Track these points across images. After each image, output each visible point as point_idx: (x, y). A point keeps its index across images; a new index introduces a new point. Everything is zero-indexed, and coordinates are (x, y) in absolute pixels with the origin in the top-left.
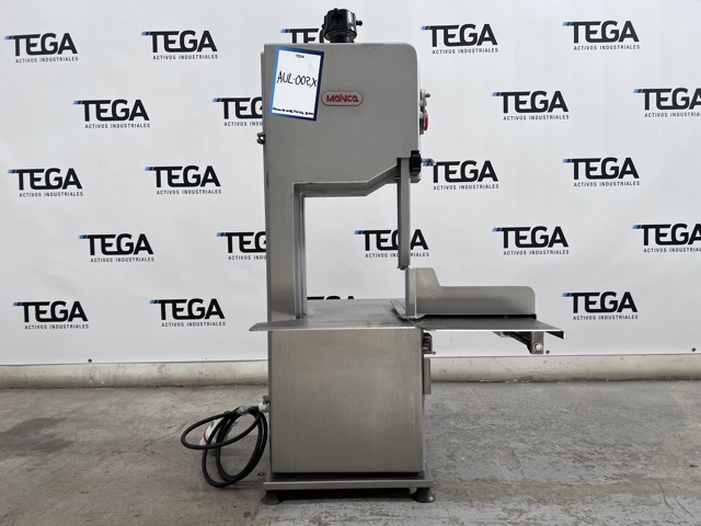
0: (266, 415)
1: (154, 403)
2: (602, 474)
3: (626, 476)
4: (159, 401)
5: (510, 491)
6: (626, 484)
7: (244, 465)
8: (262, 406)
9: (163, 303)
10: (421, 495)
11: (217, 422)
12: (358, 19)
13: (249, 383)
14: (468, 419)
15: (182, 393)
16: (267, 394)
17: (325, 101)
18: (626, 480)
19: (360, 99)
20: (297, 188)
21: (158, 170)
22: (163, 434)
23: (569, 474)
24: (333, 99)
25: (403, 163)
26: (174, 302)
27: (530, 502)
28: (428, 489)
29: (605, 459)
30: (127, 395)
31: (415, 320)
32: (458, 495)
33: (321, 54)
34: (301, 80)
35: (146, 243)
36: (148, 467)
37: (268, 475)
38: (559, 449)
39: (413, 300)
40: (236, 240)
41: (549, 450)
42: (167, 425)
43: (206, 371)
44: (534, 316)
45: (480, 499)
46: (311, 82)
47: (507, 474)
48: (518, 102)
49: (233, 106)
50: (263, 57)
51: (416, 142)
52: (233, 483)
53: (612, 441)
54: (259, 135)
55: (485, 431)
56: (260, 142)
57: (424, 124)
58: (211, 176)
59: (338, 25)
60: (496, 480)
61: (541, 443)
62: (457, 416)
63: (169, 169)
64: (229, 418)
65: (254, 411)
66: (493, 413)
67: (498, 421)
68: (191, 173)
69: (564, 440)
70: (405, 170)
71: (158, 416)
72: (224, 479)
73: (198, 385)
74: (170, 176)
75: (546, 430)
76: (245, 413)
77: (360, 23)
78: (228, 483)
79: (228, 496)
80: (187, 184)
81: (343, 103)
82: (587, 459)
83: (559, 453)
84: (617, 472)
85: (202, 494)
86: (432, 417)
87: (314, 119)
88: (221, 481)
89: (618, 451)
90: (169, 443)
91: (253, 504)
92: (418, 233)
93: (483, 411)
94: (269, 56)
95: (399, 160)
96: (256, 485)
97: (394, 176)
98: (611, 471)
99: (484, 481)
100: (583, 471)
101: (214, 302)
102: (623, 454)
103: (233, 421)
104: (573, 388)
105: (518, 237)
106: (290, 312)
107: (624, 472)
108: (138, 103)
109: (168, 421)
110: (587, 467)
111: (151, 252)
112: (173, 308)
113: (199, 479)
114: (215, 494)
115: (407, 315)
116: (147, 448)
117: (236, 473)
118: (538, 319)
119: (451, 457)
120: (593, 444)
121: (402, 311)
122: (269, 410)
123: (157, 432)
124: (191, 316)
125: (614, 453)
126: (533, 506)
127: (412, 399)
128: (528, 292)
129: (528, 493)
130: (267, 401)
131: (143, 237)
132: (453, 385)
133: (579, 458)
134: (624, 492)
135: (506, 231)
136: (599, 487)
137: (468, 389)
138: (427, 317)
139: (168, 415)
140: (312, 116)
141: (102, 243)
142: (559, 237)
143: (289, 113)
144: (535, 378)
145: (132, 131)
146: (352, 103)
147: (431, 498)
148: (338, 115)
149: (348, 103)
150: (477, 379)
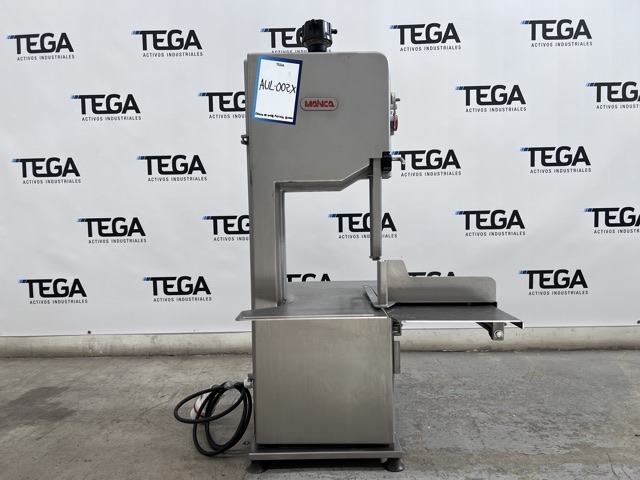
0: (251, 391)
1: (148, 373)
2: (556, 443)
3: (577, 445)
4: (152, 370)
5: (472, 460)
6: (577, 453)
7: (231, 434)
8: (246, 383)
9: (155, 280)
10: (391, 465)
11: (205, 396)
12: (333, 28)
13: (234, 353)
14: (432, 389)
15: (173, 362)
16: (251, 372)
17: (303, 105)
18: (577, 450)
19: (335, 104)
20: (278, 186)
21: (149, 159)
22: (157, 402)
23: (525, 443)
24: (311, 104)
25: (375, 163)
26: (165, 280)
27: (490, 471)
28: (397, 459)
29: (558, 428)
30: (123, 364)
31: (386, 309)
32: (425, 465)
33: (300, 62)
34: (282, 87)
35: (139, 225)
36: (144, 436)
37: (253, 446)
38: (516, 418)
39: (385, 290)
40: (220, 223)
41: (507, 419)
42: (160, 394)
43: (195, 342)
44: (495, 304)
45: (445, 469)
46: (291, 89)
47: (469, 444)
48: (480, 95)
49: (218, 100)
50: (246, 64)
51: (387, 143)
52: (222, 452)
53: (563, 410)
54: (243, 137)
55: (448, 400)
56: (244, 142)
57: (394, 125)
58: (197, 165)
59: (314, 35)
60: (459, 450)
61: (499, 412)
62: (423, 385)
63: (159, 158)
64: (217, 392)
65: (239, 386)
66: (455, 382)
67: (460, 391)
68: (179, 161)
69: (521, 409)
70: (377, 169)
71: (152, 385)
72: (213, 448)
73: (187, 355)
74: (161, 165)
75: (504, 400)
76: (231, 388)
77: (335, 32)
78: (217, 452)
79: (217, 464)
80: (175, 172)
81: (320, 108)
82: (542, 428)
83: (517, 423)
84: (569, 441)
85: (193, 462)
86: (400, 387)
87: (294, 123)
88: (211, 450)
89: (569, 420)
90: (162, 412)
91: (240, 472)
92: (387, 216)
93: (446, 380)
94: (252, 64)
95: (371, 160)
96: (243, 453)
97: (368, 173)
98: (563, 440)
99: (448, 450)
100: (538, 441)
101: (201, 279)
102: (574, 423)
103: (220, 395)
104: (528, 358)
105: (479, 219)
106: (272, 299)
107: (575, 441)
108: (130, 97)
109: (161, 389)
110: (541, 437)
111: (143, 234)
112: (164, 285)
113: (190, 448)
114: (206, 462)
115: (379, 303)
116: (143, 417)
117: (223, 443)
118: (499, 307)
119: (418, 426)
120: (546, 413)
121: (374, 298)
122: (254, 387)
123: (151, 401)
124: (180, 292)
125: (566, 422)
126: (493, 476)
127: (383, 378)
128: (490, 282)
129: (489, 463)
130: (250, 379)
131: (136, 221)
132: (418, 354)
133: (534, 427)
134: (575, 462)
135: (468, 214)
136: (553, 456)
137: (433, 359)
138: (398, 305)
139: (161, 384)
140: (291, 121)
141: (98, 226)
142: (516, 219)
143: (271, 118)
144: (493, 348)
145: (125, 123)
146: (329, 108)
147: (401, 468)
148: (316, 119)
149: (324, 108)
150: (441, 348)
